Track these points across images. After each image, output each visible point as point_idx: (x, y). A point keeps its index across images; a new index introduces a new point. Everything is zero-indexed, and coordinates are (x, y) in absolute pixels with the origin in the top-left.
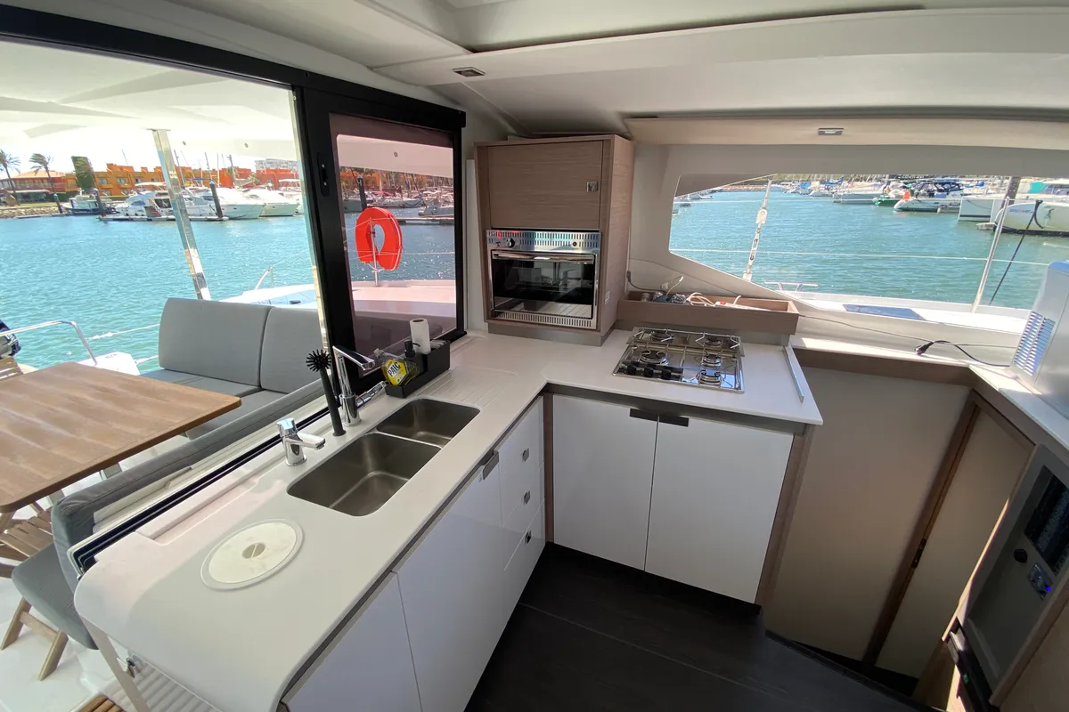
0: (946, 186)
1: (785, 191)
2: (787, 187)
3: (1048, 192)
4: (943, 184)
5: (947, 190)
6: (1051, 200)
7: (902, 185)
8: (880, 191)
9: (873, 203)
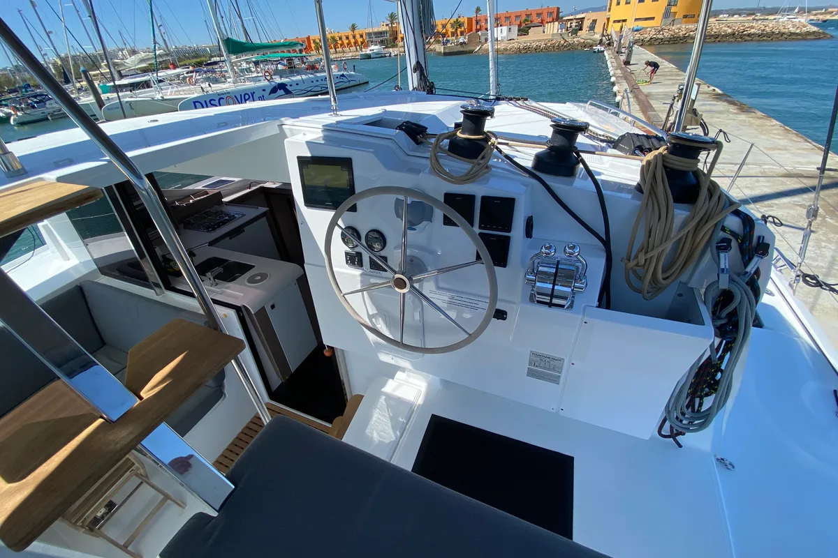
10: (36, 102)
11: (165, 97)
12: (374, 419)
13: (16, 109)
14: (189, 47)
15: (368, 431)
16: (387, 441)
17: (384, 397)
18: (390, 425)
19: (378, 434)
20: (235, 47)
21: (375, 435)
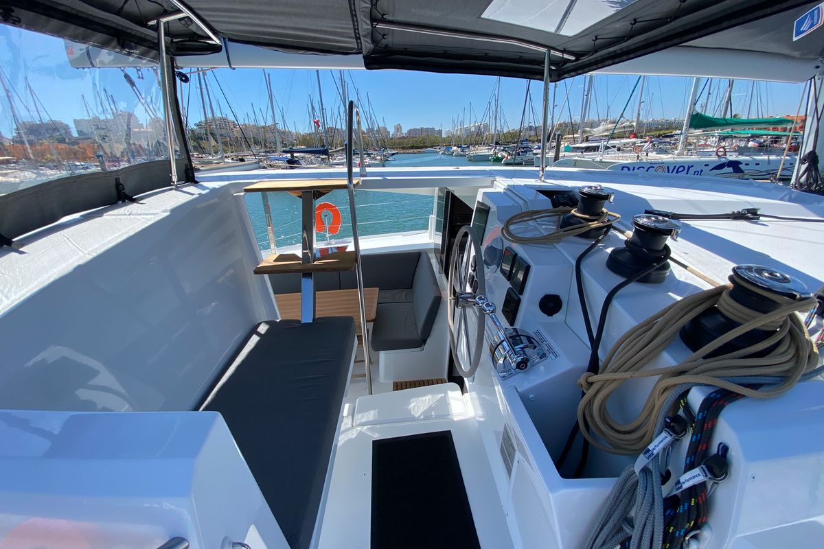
0: (525, 149)
1: (438, 153)
2: (438, 150)
3: (572, 151)
4: (523, 148)
5: (525, 152)
6: (575, 156)
7: (502, 148)
8: (492, 152)
9: (490, 160)
10: (522, 152)
11: (603, 160)
12: (424, 398)
13: (509, 154)
14: (667, 120)
15: (413, 399)
16: (413, 413)
17: (443, 395)
18: (425, 409)
19: (415, 406)
20: (699, 121)
21: (412, 406)
